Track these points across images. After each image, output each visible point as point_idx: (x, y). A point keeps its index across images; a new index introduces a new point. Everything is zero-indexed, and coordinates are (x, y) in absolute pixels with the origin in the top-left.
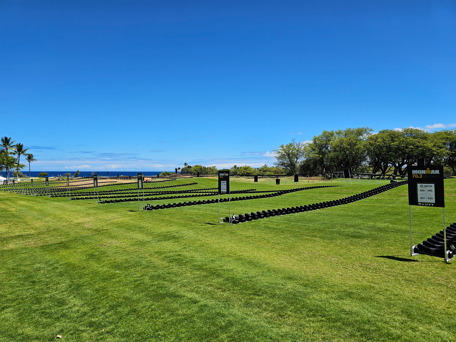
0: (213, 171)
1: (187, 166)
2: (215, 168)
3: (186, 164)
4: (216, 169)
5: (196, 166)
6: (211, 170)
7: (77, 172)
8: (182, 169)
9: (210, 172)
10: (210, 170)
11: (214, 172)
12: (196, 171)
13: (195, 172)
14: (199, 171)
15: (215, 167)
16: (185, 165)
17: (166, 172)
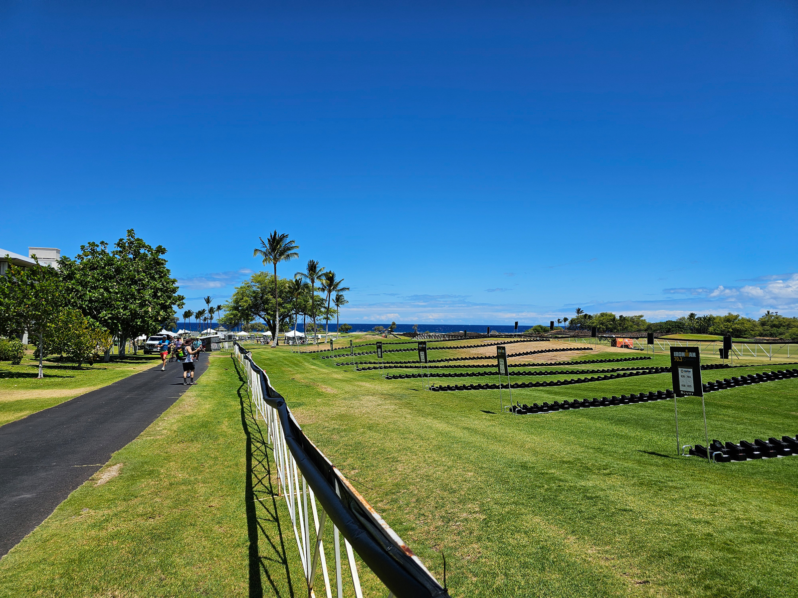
0: (638, 324)
1: (581, 314)
2: (642, 319)
3: (579, 311)
4: (645, 320)
5: (602, 315)
6: (633, 322)
7: (392, 325)
8: (571, 321)
9: (631, 326)
10: (631, 323)
11: (642, 328)
12: (602, 324)
13: (600, 327)
14: (611, 324)
15: (641, 316)
16: (578, 313)
17: (540, 326)
